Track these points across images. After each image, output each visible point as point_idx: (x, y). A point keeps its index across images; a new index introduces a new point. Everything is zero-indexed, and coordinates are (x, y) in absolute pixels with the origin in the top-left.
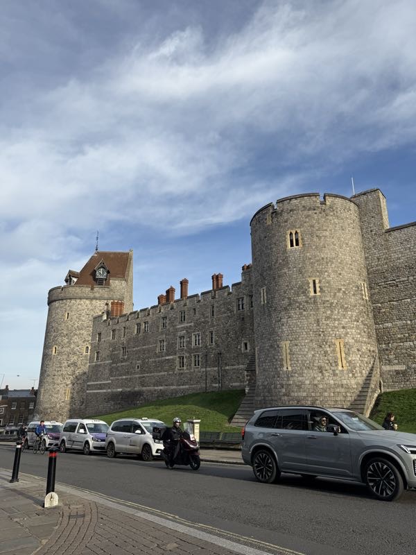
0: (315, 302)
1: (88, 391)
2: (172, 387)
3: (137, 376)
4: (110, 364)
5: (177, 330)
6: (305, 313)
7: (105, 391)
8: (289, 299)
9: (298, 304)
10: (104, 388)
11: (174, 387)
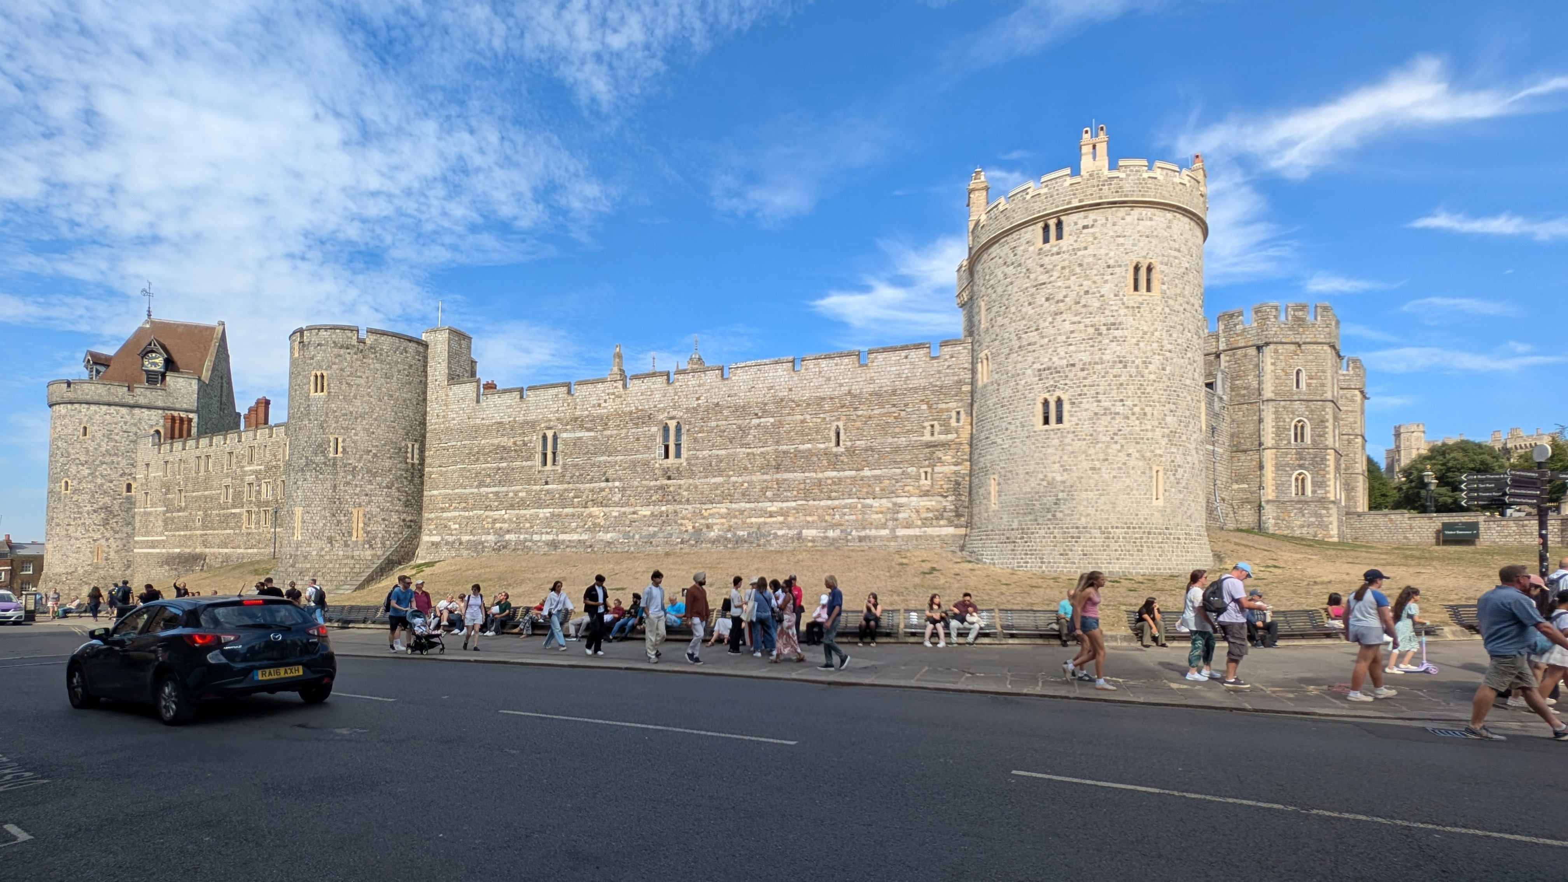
0: (334, 464)
1: (135, 550)
2: (239, 551)
3: (199, 532)
4: (165, 513)
5: (245, 474)
6: (321, 476)
7: (158, 551)
8: (307, 458)
9: (314, 466)
10: (157, 547)
11: (242, 551)
